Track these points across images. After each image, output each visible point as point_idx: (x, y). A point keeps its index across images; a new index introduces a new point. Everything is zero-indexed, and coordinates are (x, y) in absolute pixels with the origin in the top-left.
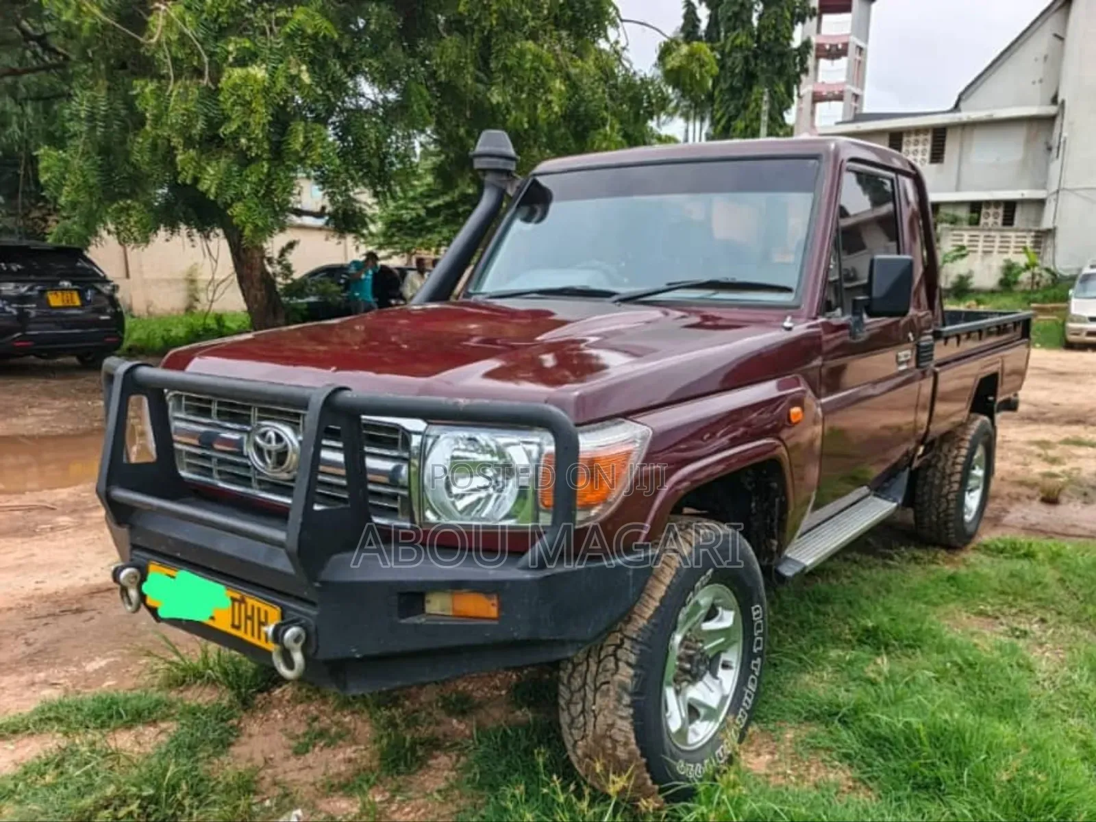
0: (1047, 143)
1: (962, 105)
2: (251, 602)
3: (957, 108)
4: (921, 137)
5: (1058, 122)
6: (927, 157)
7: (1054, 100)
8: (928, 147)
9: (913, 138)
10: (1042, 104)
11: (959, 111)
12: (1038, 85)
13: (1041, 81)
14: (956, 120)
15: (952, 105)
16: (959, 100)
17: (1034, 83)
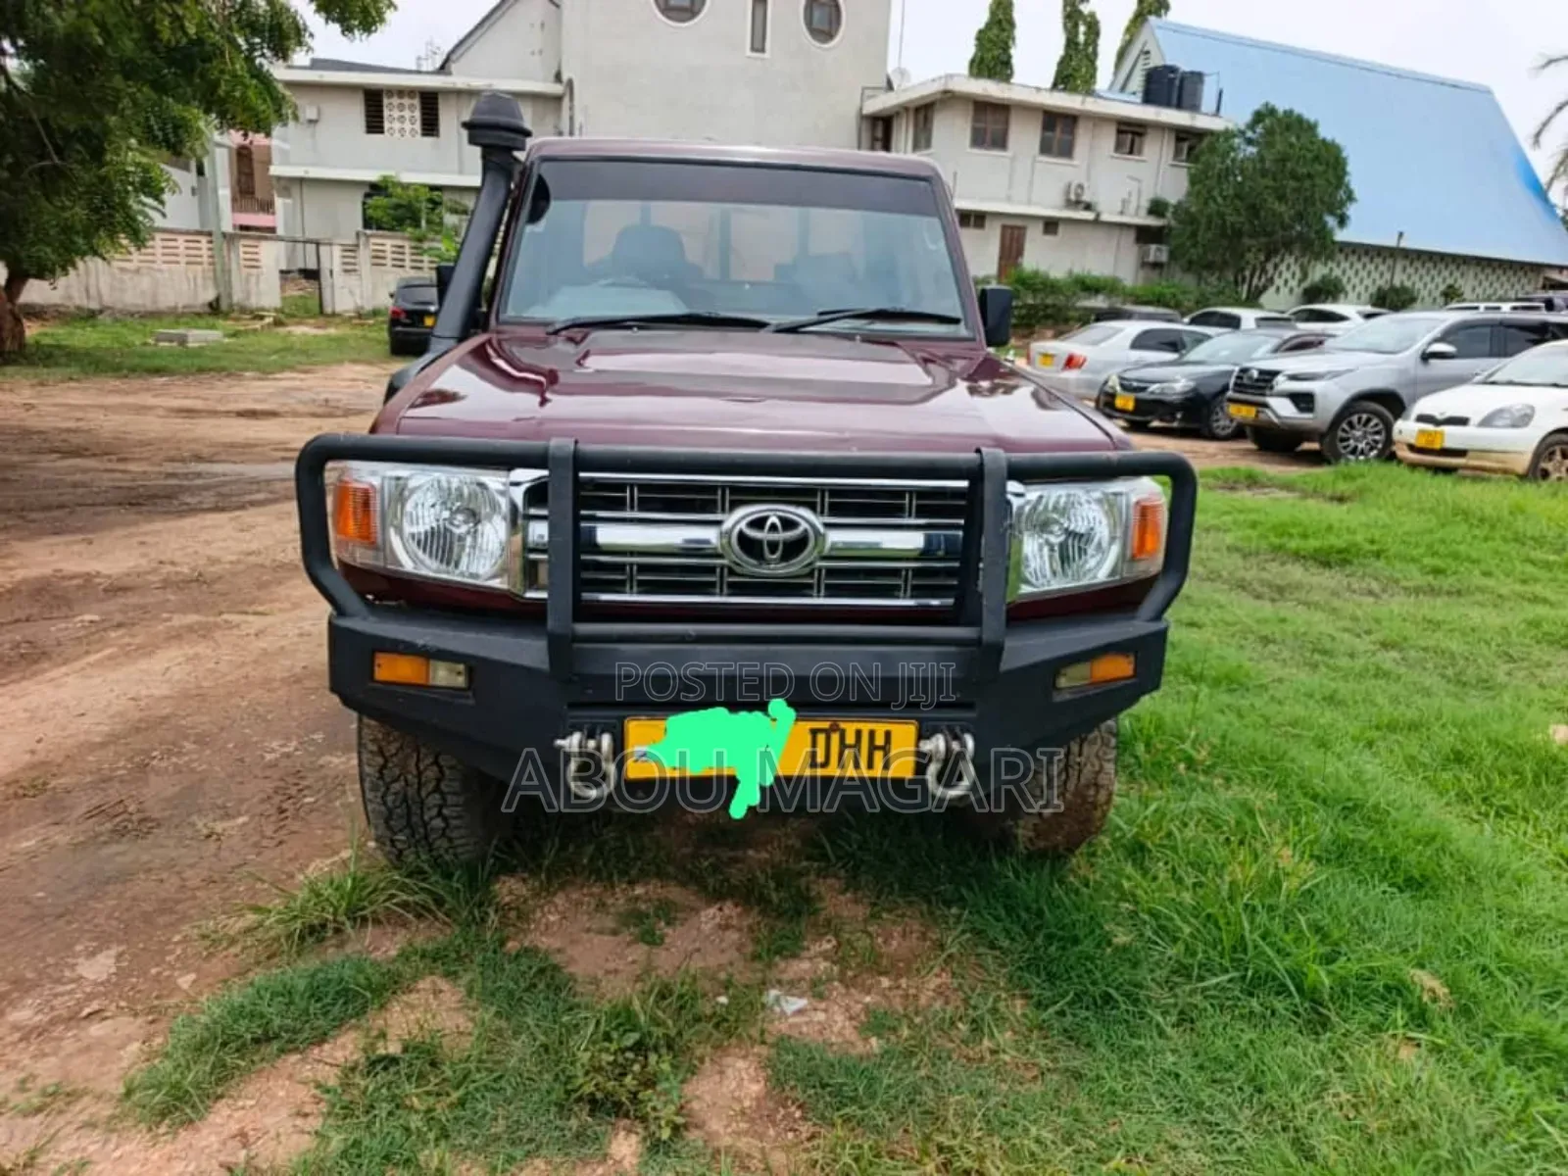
0: (556, 127)
1: (453, 67)
2: (850, 728)
3: (443, 69)
4: (406, 101)
5: (566, 102)
6: (418, 126)
7: (558, 78)
8: (417, 114)
9: (395, 101)
10: (545, 80)
11: (450, 74)
12: (537, 57)
13: (541, 52)
14: (450, 86)
15: (438, 65)
16: (447, 60)
17: (533, 53)
